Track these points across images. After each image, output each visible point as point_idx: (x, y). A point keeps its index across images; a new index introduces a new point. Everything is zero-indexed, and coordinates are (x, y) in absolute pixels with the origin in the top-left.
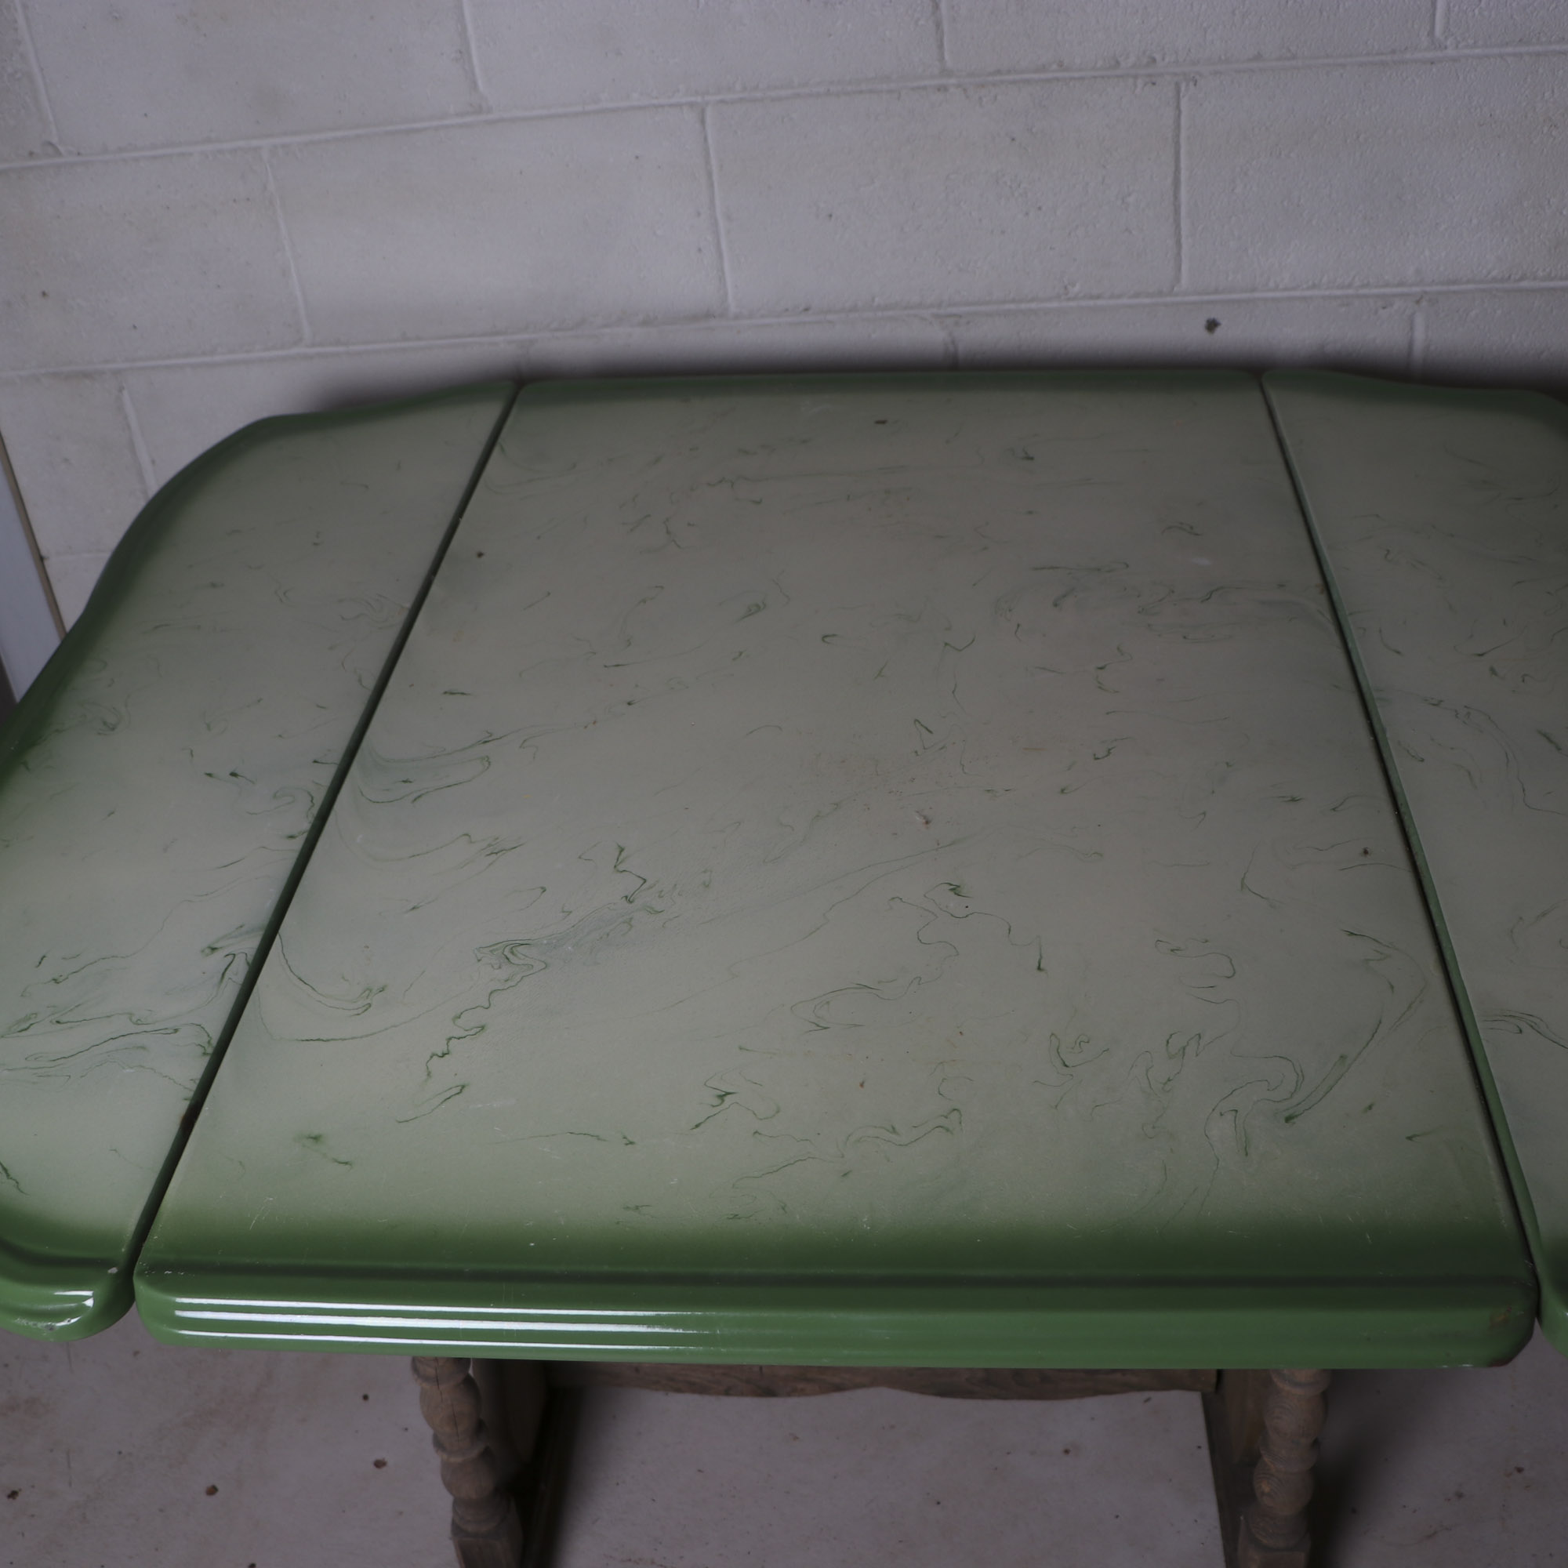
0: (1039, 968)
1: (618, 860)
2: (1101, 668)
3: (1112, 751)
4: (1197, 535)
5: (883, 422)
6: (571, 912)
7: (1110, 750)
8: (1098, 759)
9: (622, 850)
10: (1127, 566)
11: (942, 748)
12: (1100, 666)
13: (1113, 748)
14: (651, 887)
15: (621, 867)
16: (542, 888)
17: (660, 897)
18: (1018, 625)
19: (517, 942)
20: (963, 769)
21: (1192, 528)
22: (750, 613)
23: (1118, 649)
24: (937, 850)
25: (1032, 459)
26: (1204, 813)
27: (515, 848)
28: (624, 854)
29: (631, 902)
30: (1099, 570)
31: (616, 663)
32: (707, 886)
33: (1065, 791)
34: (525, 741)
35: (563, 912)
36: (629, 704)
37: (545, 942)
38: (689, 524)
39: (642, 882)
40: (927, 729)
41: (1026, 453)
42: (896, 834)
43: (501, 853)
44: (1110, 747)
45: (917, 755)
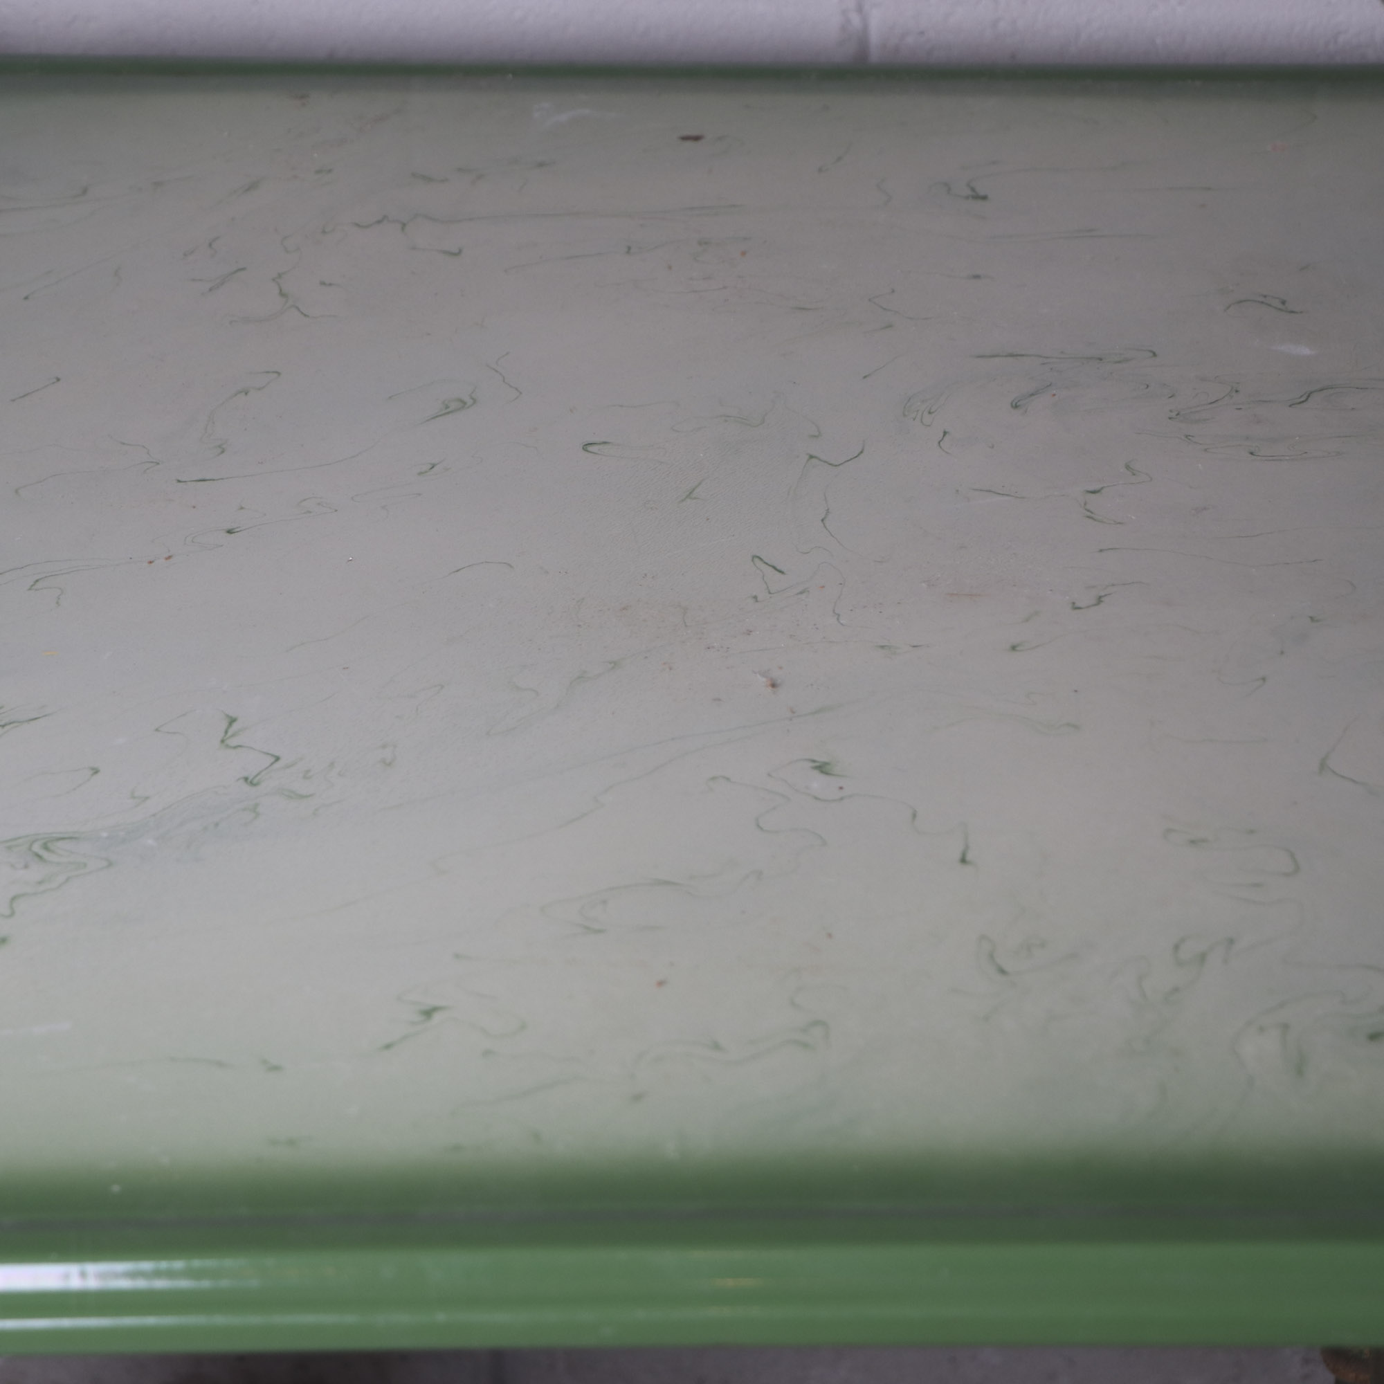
0: (963, 860)
1: (226, 732)
2: (1094, 492)
3: (1103, 599)
4: (1292, 312)
5: (697, 138)
6: (147, 798)
7: (1100, 597)
8: (1079, 608)
9: (232, 721)
10: (1155, 354)
11: (801, 593)
12: (1091, 489)
13: (1106, 595)
14: (288, 766)
15: (233, 742)
16: (93, 769)
17: (305, 777)
18: (945, 433)
19: (55, 835)
20: (838, 619)
21: (1283, 303)
22: (447, 410)
23: (1127, 467)
24: (791, 720)
25: (984, 198)
26: (1264, 679)
27: (36, 719)
28: (235, 726)
29: (255, 785)
30: (1101, 359)
31: (200, 477)
32: (388, 764)
33: (1018, 649)
34: (37, 581)
35: (133, 797)
36: (230, 532)
37: (105, 835)
38: (323, 283)
39: (273, 760)
40: (774, 568)
41: (973, 189)
42: (719, 700)
43: (12, 725)
44: (1102, 593)
45: (757, 601)
